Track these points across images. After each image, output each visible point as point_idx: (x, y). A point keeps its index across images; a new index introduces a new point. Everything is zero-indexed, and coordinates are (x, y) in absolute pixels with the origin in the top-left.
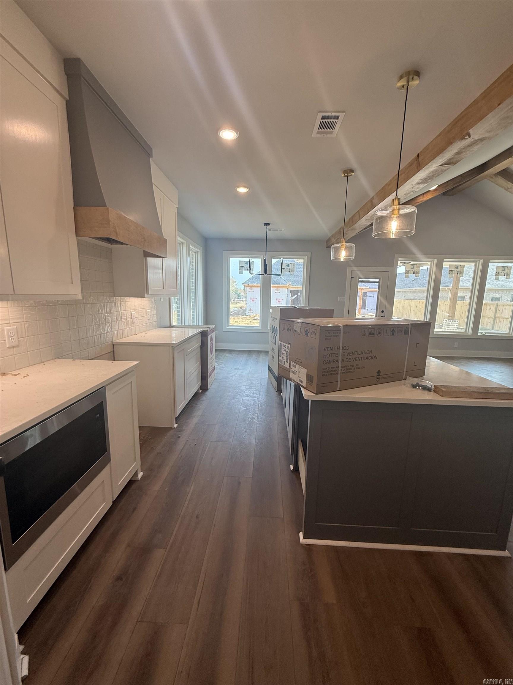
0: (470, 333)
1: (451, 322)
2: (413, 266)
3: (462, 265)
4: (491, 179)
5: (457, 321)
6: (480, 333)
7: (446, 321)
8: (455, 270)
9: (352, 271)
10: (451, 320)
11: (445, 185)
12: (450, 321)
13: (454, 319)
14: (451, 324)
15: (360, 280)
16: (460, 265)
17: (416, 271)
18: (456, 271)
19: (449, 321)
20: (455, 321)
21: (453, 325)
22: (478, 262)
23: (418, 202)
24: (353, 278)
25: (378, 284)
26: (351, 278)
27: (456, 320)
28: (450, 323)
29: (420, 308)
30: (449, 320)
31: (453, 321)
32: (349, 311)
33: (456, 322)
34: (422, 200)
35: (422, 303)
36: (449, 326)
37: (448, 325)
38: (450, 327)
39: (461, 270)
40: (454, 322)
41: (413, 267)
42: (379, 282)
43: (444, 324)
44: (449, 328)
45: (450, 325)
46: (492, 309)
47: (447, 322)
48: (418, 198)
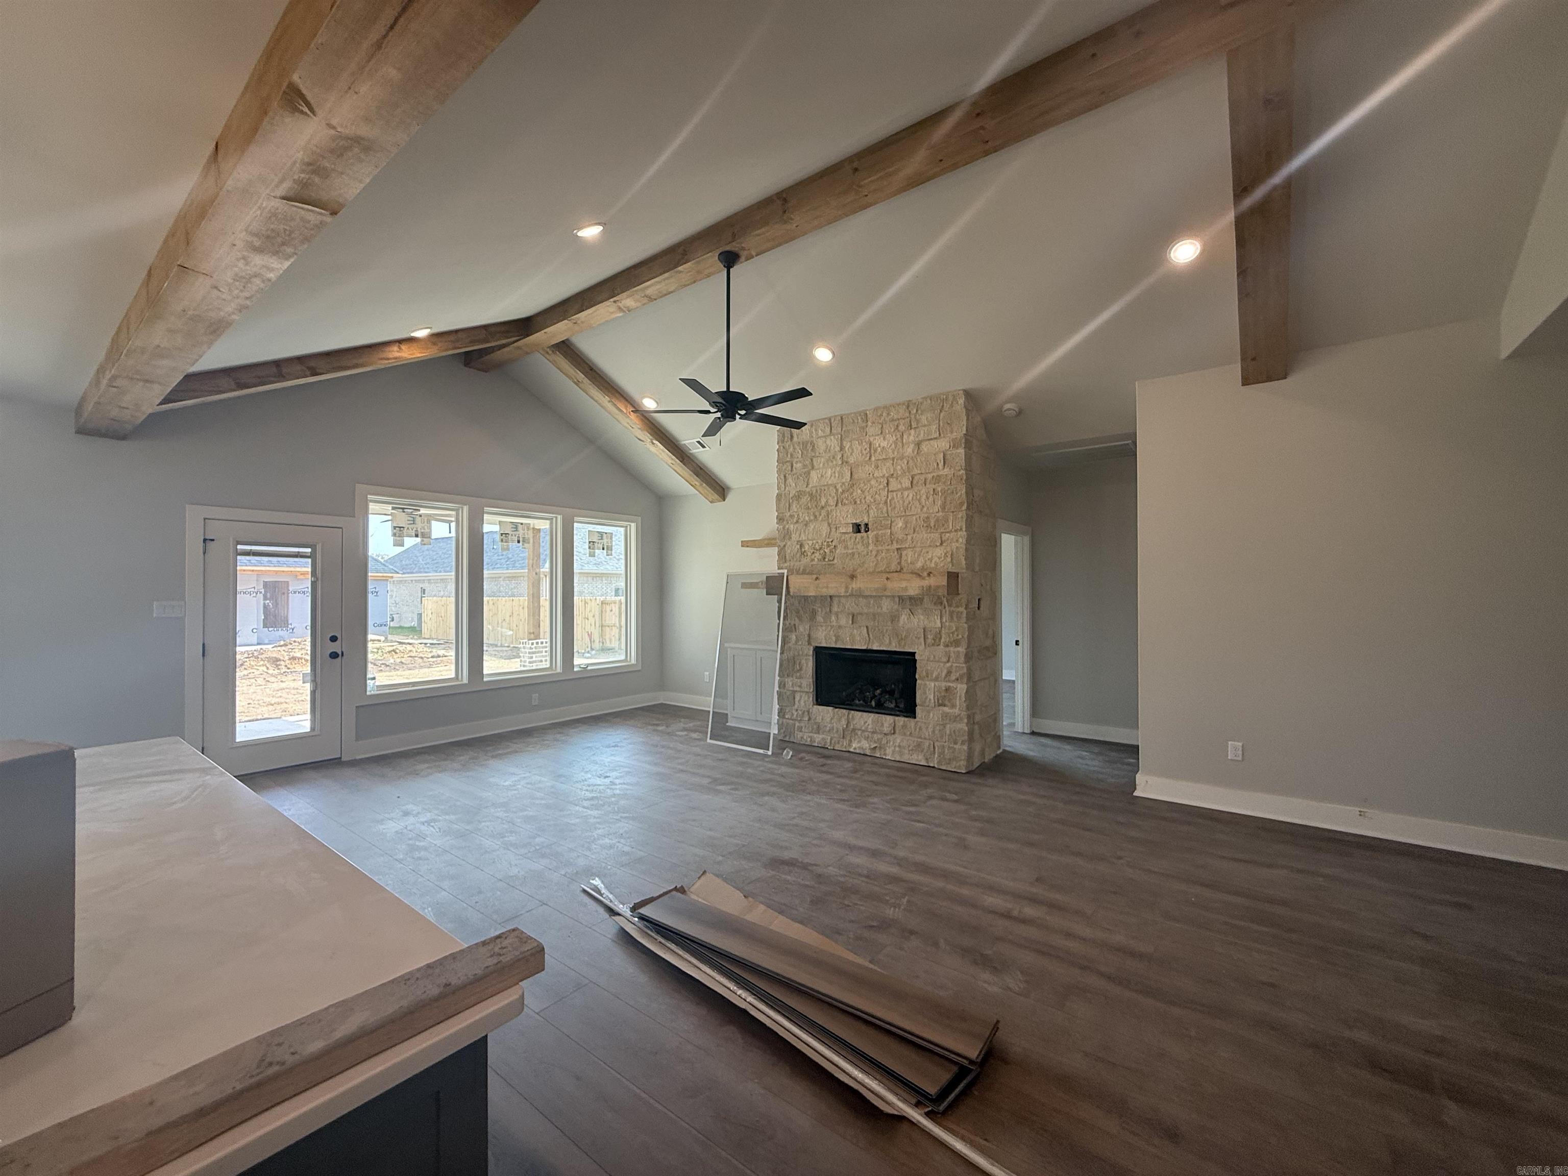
0: (559, 670)
1: (535, 645)
2: (412, 519)
3: (526, 524)
4: (547, 356)
5: (546, 643)
6: (577, 665)
7: (524, 645)
8: (512, 533)
9: (205, 519)
10: (535, 641)
11: (452, 338)
12: (532, 644)
13: (540, 639)
14: (534, 650)
15: (239, 547)
16: (522, 524)
17: (422, 531)
18: (515, 536)
19: (530, 644)
20: (542, 643)
21: (538, 652)
22: (554, 519)
23: (388, 359)
24: (213, 540)
25: (309, 560)
26: (205, 540)
27: (544, 641)
28: (533, 646)
29: (491, 615)
30: (531, 642)
31: (537, 643)
32: (204, 645)
33: (544, 645)
34: (397, 354)
35: (493, 604)
36: (531, 655)
37: (529, 653)
38: (534, 657)
39: (524, 534)
40: (540, 645)
41: (414, 521)
42: (312, 556)
43: (523, 650)
44: (532, 658)
45: (533, 653)
46: (614, 610)
47: (527, 646)
48: (388, 349)
